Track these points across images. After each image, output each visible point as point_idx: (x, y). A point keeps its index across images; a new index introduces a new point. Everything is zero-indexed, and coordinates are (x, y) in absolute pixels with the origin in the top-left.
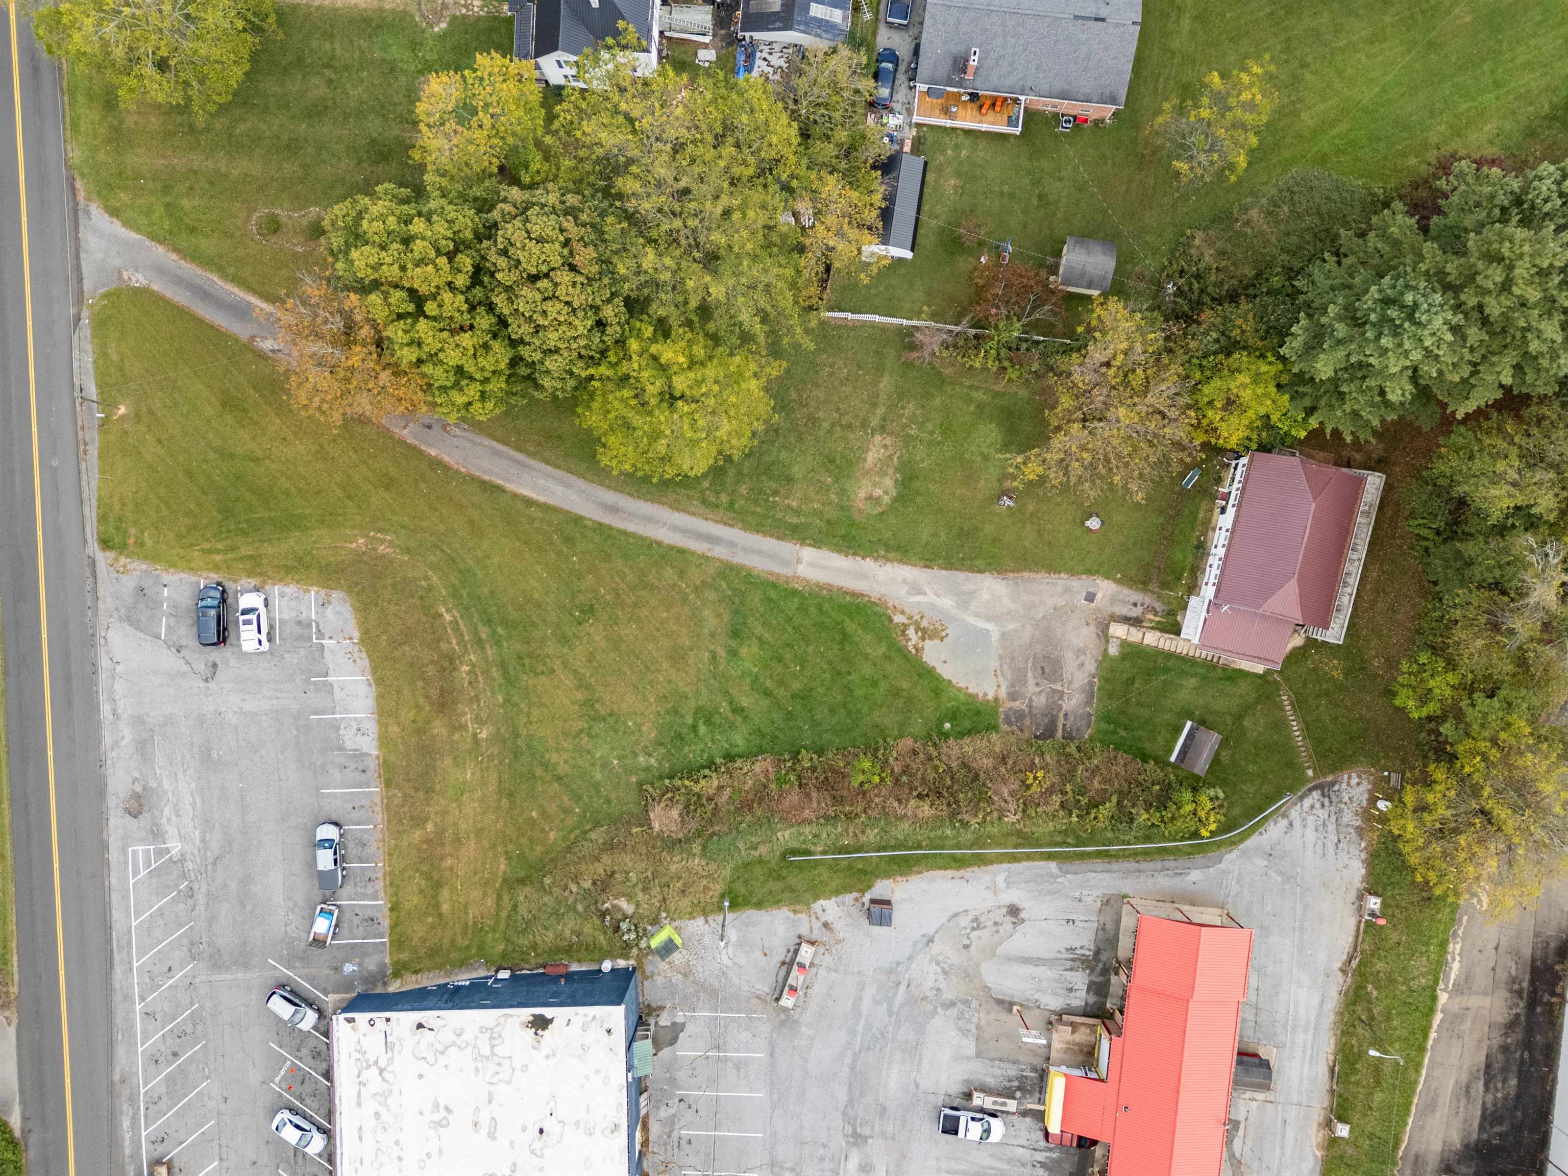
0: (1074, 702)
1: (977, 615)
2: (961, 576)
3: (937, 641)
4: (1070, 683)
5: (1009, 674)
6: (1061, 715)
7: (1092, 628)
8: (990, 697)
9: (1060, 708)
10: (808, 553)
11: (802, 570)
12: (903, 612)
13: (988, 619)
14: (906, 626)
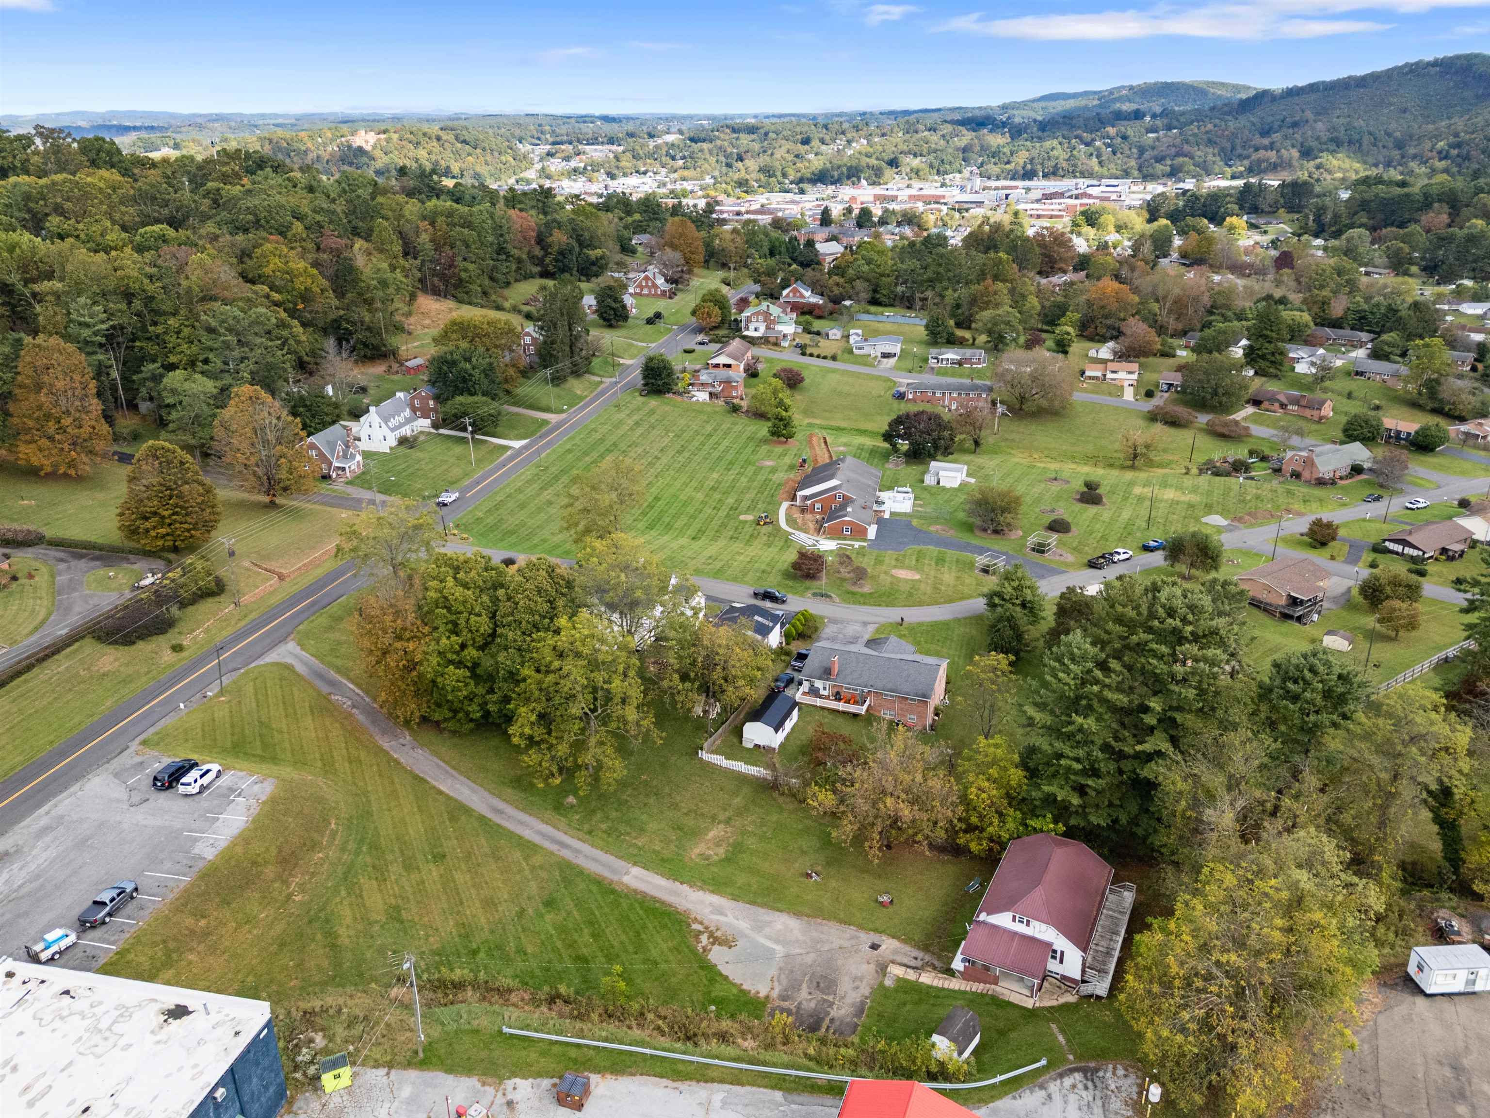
0: (842, 1012)
1: (769, 938)
2: (761, 911)
3: (725, 948)
4: (843, 998)
5: (785, 982)
6: (827, 1021)
7: (872, 967)
8: (762, 995)
9: (828, 1013)
10: (636, 871)
11: (626, 879)
12: (701, 923)
13: (777, 941)
14: (700, 933)
